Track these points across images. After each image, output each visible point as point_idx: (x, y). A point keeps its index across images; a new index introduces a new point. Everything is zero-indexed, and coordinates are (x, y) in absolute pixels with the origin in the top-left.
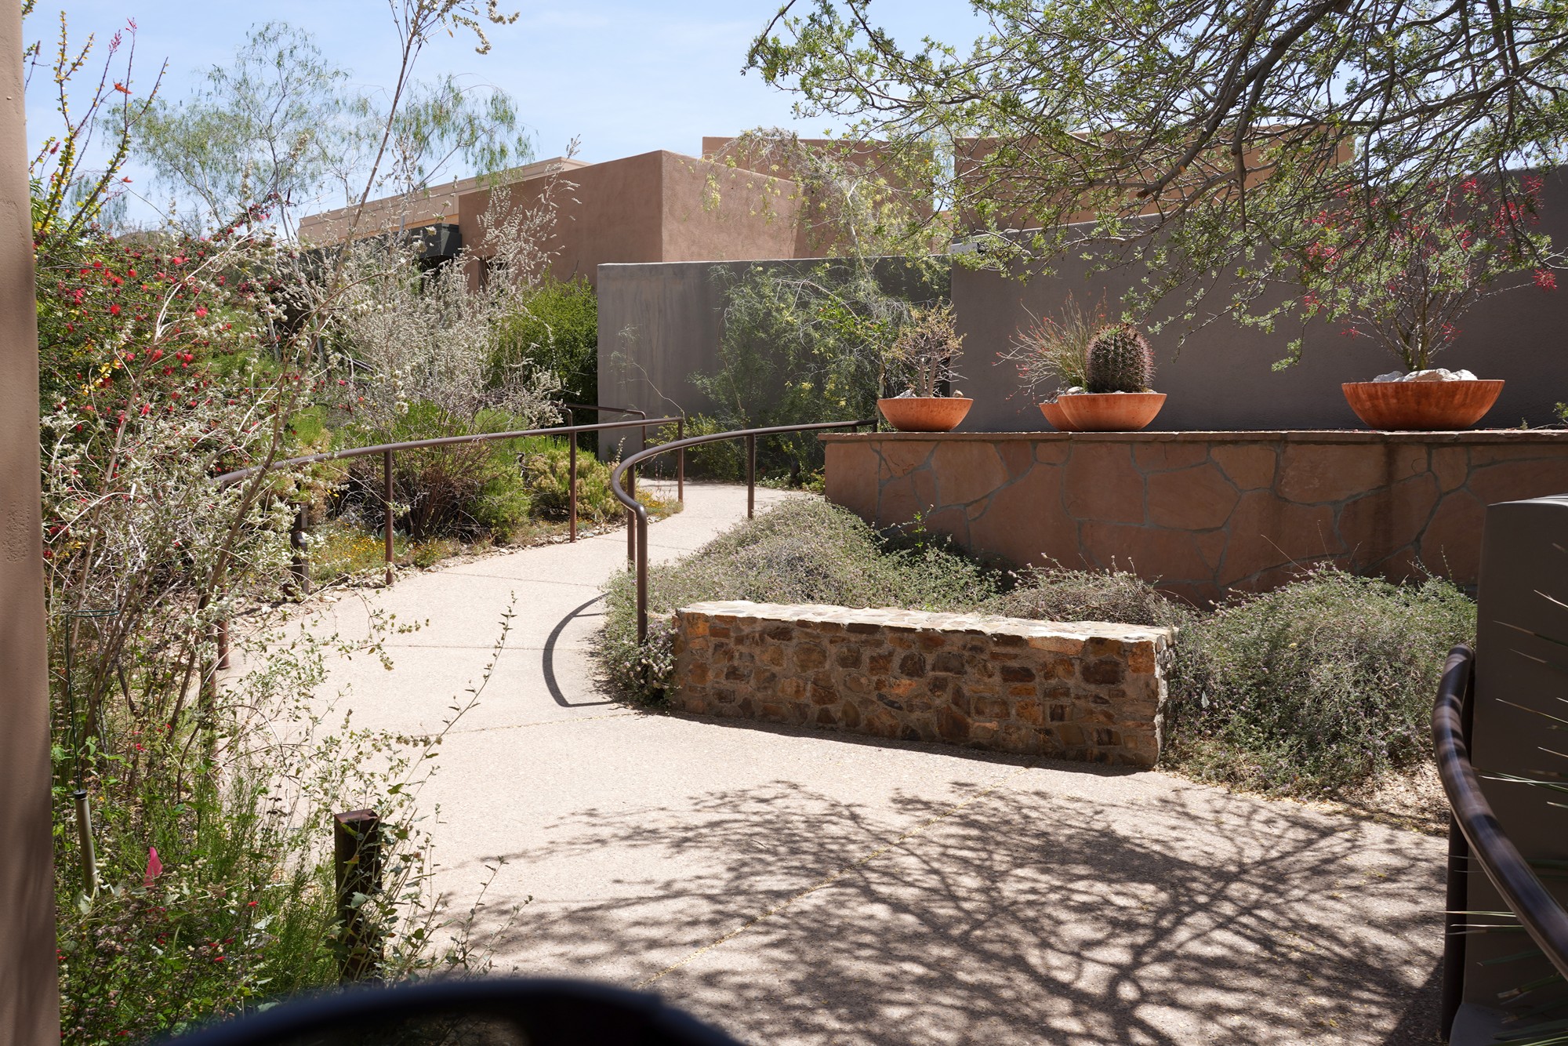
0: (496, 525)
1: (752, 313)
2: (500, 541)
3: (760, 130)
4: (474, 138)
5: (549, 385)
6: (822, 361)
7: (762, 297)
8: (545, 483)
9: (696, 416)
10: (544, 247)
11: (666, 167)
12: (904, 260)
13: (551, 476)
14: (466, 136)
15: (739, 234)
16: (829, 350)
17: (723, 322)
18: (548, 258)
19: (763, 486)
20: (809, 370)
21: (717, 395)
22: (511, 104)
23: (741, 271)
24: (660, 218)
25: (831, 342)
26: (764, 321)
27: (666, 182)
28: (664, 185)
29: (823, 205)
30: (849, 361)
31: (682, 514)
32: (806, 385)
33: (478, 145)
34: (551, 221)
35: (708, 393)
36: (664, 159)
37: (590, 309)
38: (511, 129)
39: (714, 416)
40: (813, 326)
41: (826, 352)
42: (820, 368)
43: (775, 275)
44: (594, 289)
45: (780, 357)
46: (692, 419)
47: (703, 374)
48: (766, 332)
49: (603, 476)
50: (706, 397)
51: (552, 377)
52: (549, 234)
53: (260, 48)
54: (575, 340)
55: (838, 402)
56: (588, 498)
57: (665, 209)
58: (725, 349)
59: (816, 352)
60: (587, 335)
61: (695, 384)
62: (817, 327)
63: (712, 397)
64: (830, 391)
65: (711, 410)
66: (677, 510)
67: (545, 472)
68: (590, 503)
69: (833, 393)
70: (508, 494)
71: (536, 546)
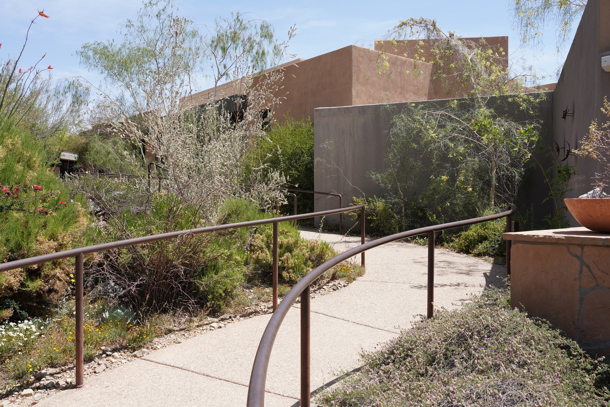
0: (213, 299)
1: (409, 130)
2: (214, 312)
3: (412, 19)
4: (252, 47)
5: (278, 181)
6: (455, 163)
7: (414, 121)
8: (262, 256)
9: (373, 197)
10: (276, 95)
11: (355, 53)
12: (507, 97)
13: (266, 250)
14: (247, 47)
15: (396, 92)
16: (461, 155)
17: (390, 138)
18: (280, 101)
19: (416, 243)
20: (446, 168)
21: (386, 184)
22: (271, 29)
23: (401, 108)
24: (351, 83)
25: (461, 149)
26: (418, 136)
27: (354, 63)
28: (353, 64)
29: (452, 65)
30: (474, 162)
31: (365, 277)
32: (444, 178)
33: (254, 51)
34: (281, 78)
35: (379, 183)
36: (353, 49)
37: (311, 136)
38: (270, 42)
39: (383, 197)
40: (449, 139)
41: (457, 156)
42: (453, 167)
43: (423, 108)
44: (313, 124)
45: (427, 160)
46: (370, 199)
47: (377, 171)
48: (418, 143)
49: (305, 251)
50: (378, 185)
51: (281, 175)
52: (280, 86)
53: (149, 9)
54: (302, 152)
55: (466, 189)
56: (292, 268)
57: (354, 78)
58: (391, 155)
59: (450, 156)
60: (309, 150)
61: (371, 178)
62: (452, 140)
63: (382, 185)
64: (461, 181)
65: (381, 193)
66: (360, 274)
67: (262, 248)
68: (294, 272)
69: (463, 183)
70: (224, 272)
71: (244, 316)
